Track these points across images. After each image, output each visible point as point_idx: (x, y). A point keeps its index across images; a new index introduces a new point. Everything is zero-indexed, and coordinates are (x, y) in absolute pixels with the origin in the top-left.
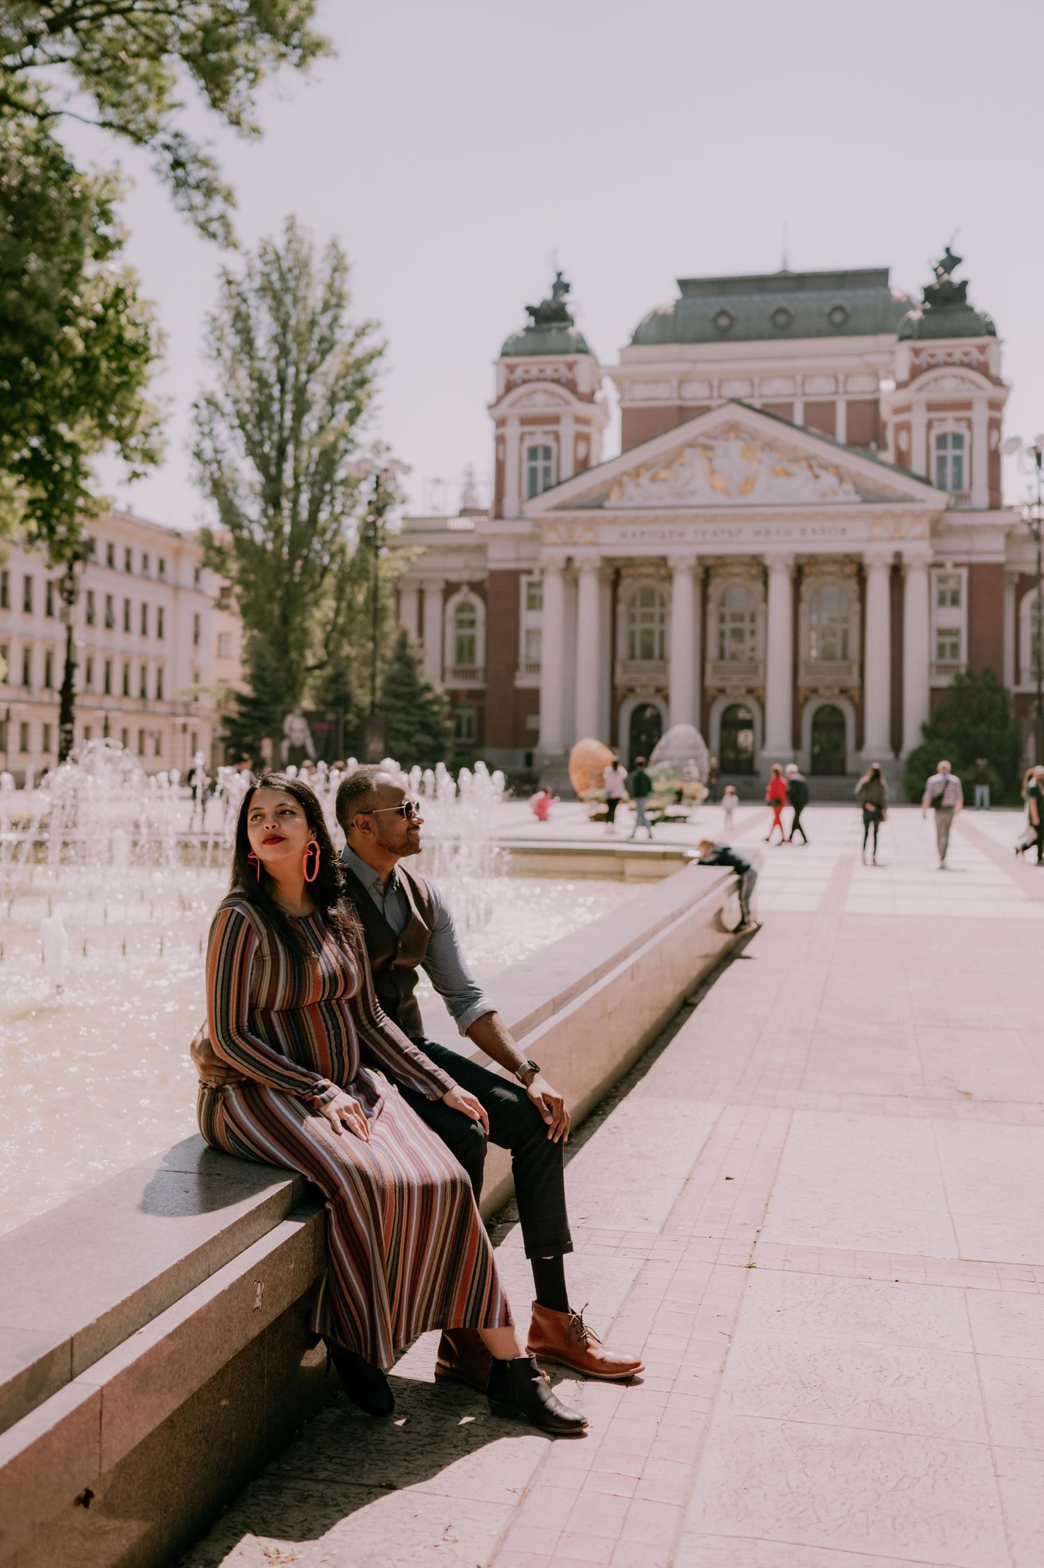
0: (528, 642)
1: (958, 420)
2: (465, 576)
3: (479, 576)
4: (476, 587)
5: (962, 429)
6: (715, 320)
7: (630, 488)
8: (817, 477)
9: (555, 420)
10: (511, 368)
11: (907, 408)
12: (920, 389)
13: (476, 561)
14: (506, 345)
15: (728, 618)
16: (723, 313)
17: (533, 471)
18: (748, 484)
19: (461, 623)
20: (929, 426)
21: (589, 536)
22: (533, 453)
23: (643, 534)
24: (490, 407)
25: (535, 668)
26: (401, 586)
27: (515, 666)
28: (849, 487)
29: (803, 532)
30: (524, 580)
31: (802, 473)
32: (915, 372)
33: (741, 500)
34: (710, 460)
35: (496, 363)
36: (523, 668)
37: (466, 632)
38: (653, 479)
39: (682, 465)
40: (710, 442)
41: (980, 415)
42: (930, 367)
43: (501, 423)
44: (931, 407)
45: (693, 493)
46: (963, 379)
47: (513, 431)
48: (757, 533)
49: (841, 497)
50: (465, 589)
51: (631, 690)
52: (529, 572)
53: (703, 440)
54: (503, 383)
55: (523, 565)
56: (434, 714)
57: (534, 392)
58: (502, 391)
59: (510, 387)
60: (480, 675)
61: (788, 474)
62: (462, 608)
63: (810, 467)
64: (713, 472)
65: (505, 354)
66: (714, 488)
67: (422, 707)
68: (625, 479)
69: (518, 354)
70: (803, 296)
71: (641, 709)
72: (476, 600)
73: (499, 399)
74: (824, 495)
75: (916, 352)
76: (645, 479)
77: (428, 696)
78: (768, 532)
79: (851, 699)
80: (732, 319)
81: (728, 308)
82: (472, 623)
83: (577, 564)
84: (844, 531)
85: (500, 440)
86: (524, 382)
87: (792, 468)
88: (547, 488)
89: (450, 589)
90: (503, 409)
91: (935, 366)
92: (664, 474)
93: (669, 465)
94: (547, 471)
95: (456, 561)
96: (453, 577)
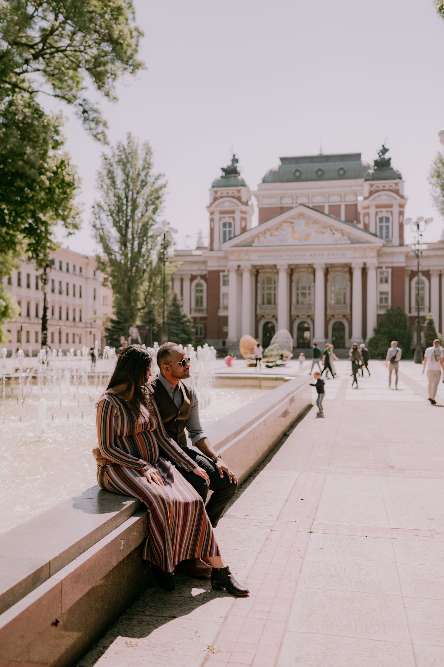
0: (223, 298)
1: (387, 212)
2: (199, 273)
3: (204, 273)
4: (203, 277)
5: (389, 215)
6: (294, 173)
7: (262, 238)
8: (334, 234)
9: (233, 212)
10: (216, 192)
11: (368, 207)
12: (373, 200)
13: (203, 267)
14: (214, 183)
15: (300, 289)
16: (297, 170)
17: (225, 232)
18: (307, 237)
19: (197, 291)
20: (377, 214)
21: (246, 257)
22: (225, 225)
23: (267, 256)
24: (208, 207)
25: (226, 308)
26: (174, 277)
27: (218, 308)
28: (346, 237)
29: (329, 255)
30: (221, 274)
31: (328, 232)
32: (371, 193)
33: (305, 243)
34: (293, 227)
35: (210, 190)
36: (221, 308)
37: (199, 294)
38: (271, 235)
39: (282, 229)
40: (293, 221)
41: (396, 210)
42: (377, 191)
43: (212, 213)
44: (377, 207)
45: (286, 240)
46: (389, 196)
47: (217, 216)
48: (311, 256)
49: (343, 242)
50: (199, 278)
51: (263, 316)
52: (224, 271)
53: (290, 220)
54: (213, 198)
55: (221, 269)
56: (187, 326)
57: (225, 201)
58: (212, 201)
59: (215, 199)
60: (205, 311)
61: (322, 233)
62: (198, 285)
63: (331, 230)
64: (294, 232)
65: (213, 187)
66: (294, 238)
67: (182, 323)
68: (260, 235)
69: (218, 187)
70: (328, 164)
71: (267, 324)
72: (203, 282)
73: (211, 204)
74: (336, 241)
75: (371, 186)
76: (268, 235)
77: (185, 319)
78: (315, 255)
79: (347, 319)
80: (301, 173)
81: (299, 169)
82: (202, 291)
83: (242, 268)
84: (344, 254)
85: (212, 220)
86: (221, 197)
87: (324, 230)
88: (230, 239)
89: (193, 278)
90: (213, 208)
91: (379, 191)
92: (275, 233)
93: (277, 229)
94: (230, 232)
95: (195, 267)
96: (194, 273)
